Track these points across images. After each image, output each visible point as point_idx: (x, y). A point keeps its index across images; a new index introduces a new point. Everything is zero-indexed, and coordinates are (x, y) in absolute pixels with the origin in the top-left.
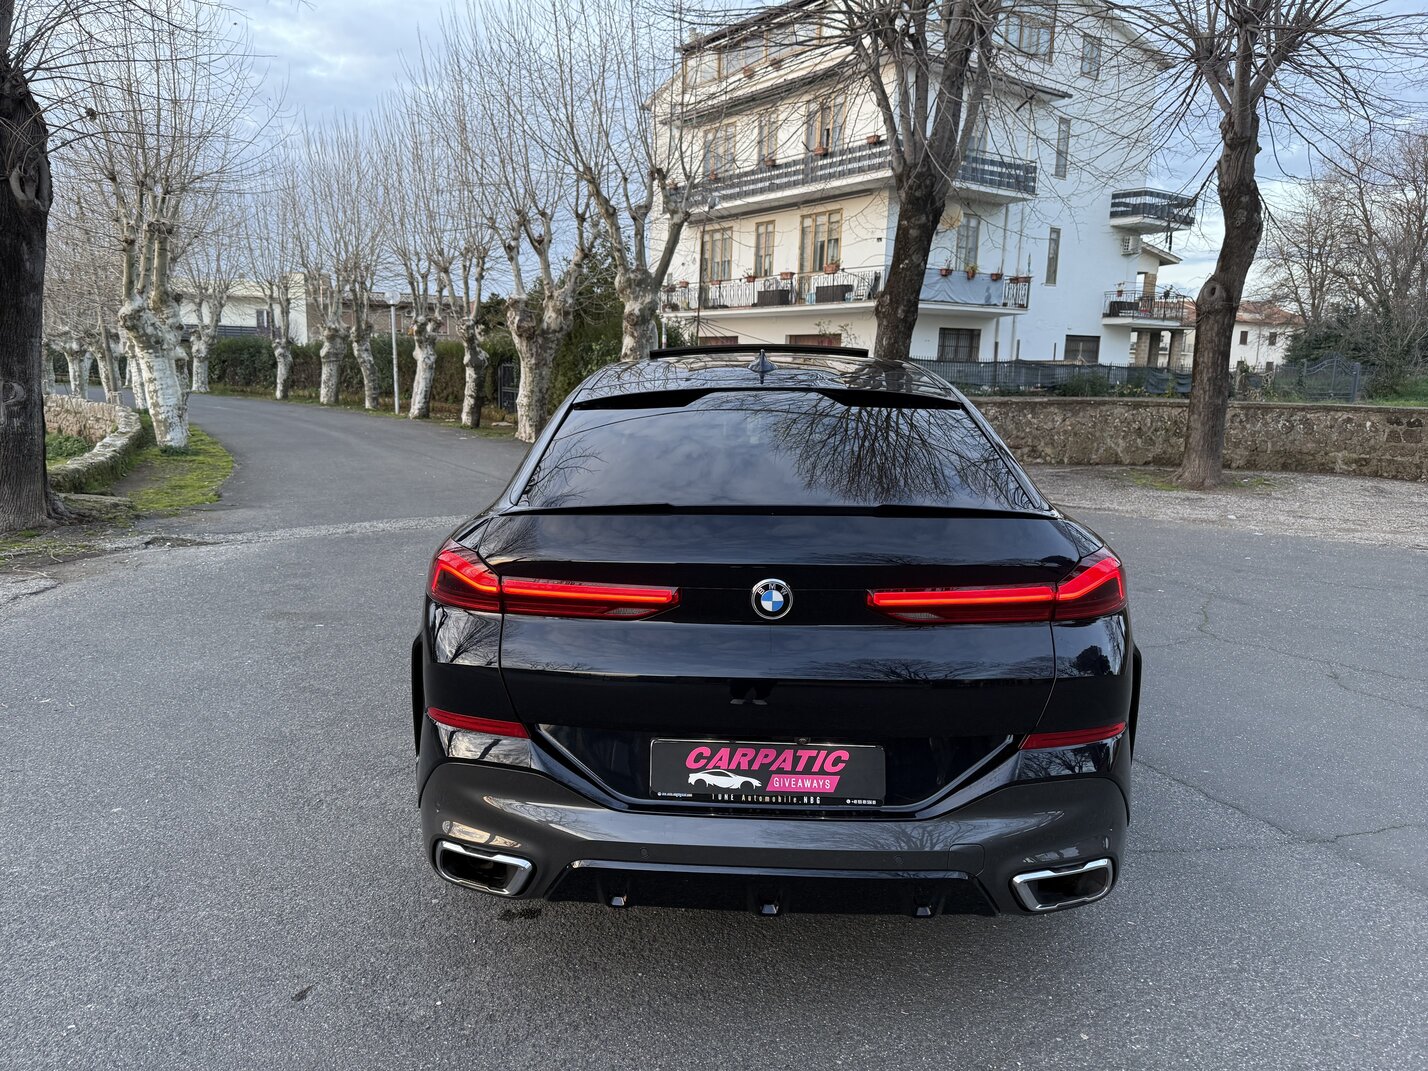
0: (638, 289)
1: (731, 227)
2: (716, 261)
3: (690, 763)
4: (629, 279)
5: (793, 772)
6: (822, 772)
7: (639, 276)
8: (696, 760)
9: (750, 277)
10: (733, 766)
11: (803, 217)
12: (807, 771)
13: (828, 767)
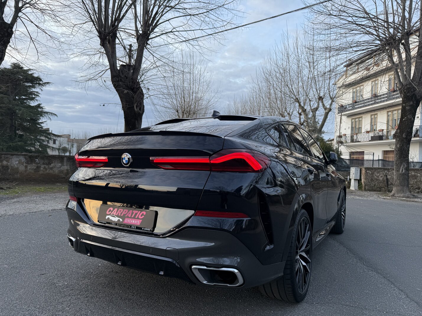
0: (313, 132)
1: (362, 117)
2: (357, 127)
3: (107, 213)
4: (310, 130)
5: (131, 218)
6: (138, 218)
7: (313, 129)
8: (109, 212)
9: (367, 131)
10: (117, 214)
11: (388, 112)
12: (134, 218)
13: (140, 217)
